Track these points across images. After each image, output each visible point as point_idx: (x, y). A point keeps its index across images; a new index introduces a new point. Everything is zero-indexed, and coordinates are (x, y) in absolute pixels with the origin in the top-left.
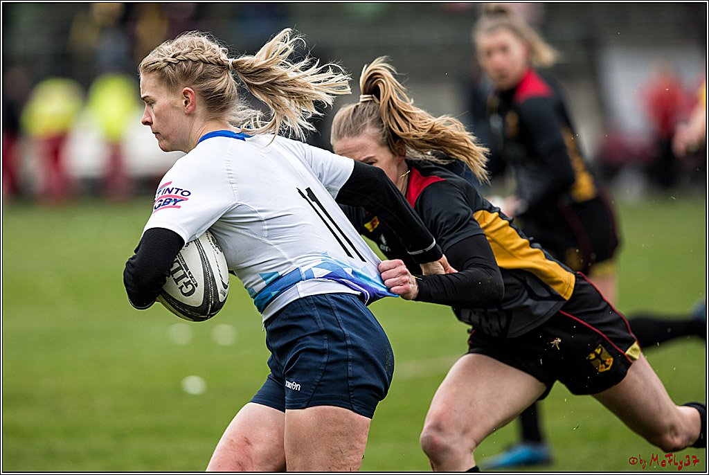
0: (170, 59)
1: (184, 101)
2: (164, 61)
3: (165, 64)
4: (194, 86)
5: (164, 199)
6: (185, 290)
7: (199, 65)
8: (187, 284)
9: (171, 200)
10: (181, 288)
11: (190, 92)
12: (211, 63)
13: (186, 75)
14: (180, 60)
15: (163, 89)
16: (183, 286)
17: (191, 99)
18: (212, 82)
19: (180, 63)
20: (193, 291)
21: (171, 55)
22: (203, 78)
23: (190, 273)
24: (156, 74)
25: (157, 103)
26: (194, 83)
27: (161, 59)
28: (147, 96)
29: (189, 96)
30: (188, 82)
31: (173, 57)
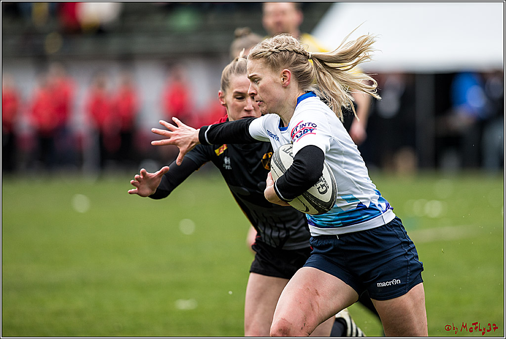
0: (274, 50)
1: (282, 78)
2: (270, 51)
3: (270, 53)
4: (290, 68)
5: (303, 131)
6: (322, 190)
7: (293, 54)
8: (322, 186)
9: (307, 130)
10: (319, 188)
11: (288, 72)
12: (300, 53)
13: (285, 61)
14: (281, 51)
15: (268, 70)
16: (320, 187)
17: (288, 77)
18: (302, 66)
19: (281, 53)
20: (326, 191)
21: (275, 47)
22: (297, 63)
23: (324, 179)
24: (262, 60)
25: (263, 79)
26: (290, 66)
27: (267, 50)
28: (256, 75)
29: (287, 74)
30: (286, 65)
31: (276, 48)
